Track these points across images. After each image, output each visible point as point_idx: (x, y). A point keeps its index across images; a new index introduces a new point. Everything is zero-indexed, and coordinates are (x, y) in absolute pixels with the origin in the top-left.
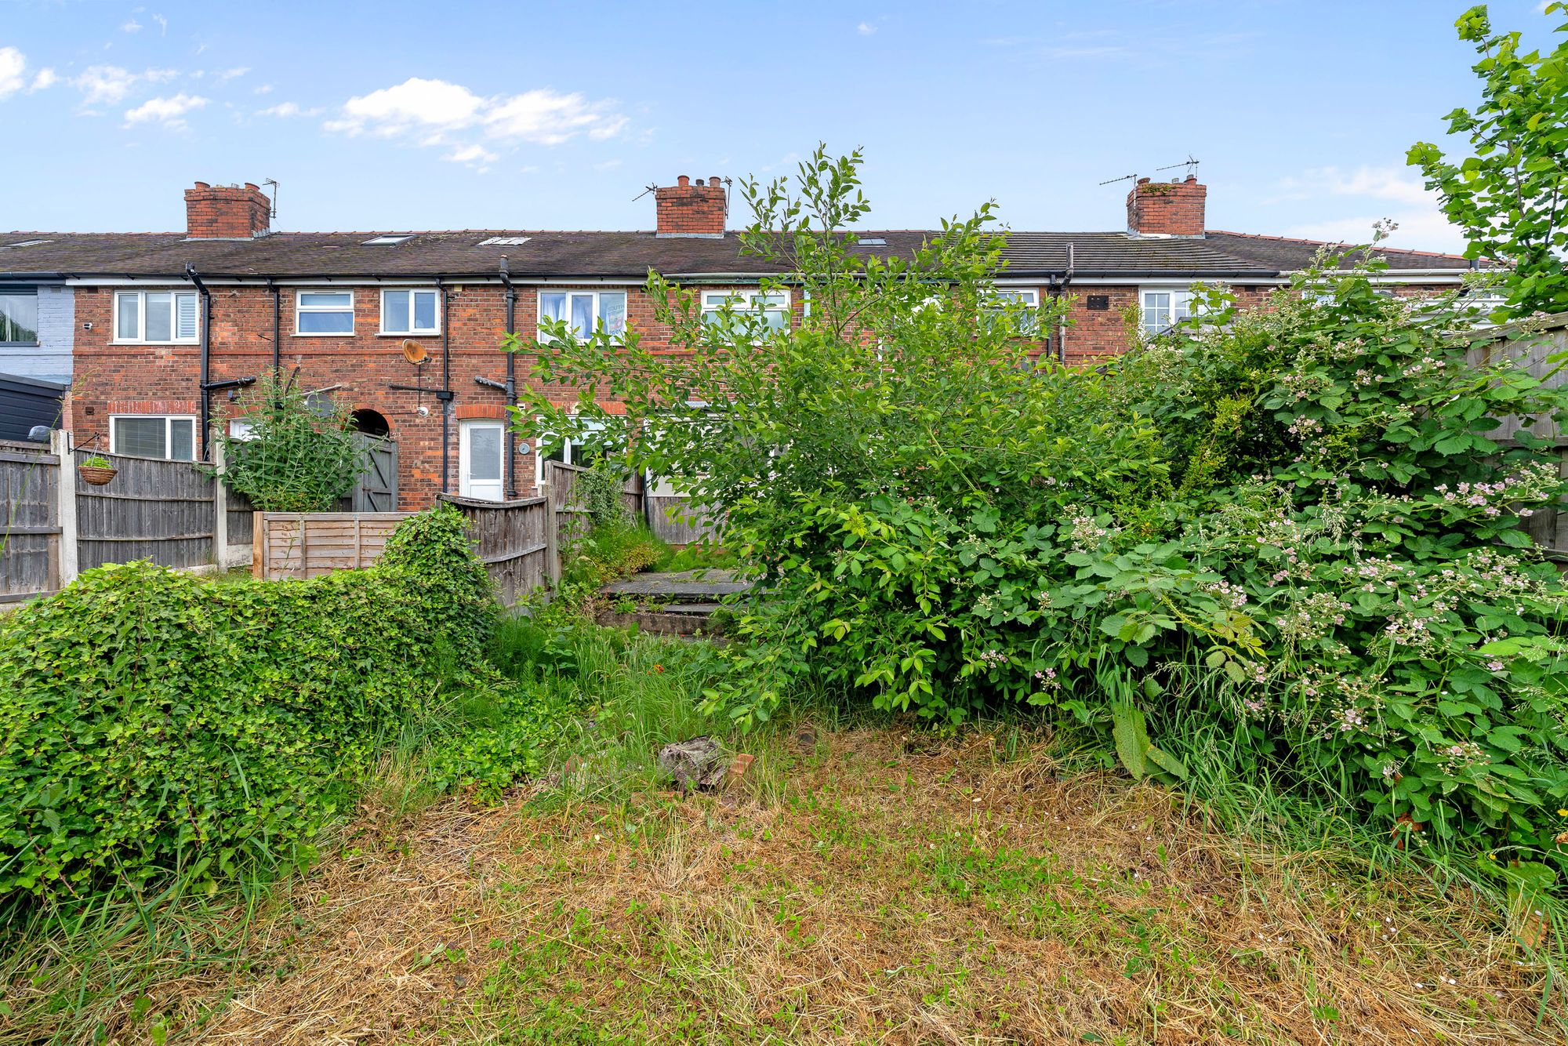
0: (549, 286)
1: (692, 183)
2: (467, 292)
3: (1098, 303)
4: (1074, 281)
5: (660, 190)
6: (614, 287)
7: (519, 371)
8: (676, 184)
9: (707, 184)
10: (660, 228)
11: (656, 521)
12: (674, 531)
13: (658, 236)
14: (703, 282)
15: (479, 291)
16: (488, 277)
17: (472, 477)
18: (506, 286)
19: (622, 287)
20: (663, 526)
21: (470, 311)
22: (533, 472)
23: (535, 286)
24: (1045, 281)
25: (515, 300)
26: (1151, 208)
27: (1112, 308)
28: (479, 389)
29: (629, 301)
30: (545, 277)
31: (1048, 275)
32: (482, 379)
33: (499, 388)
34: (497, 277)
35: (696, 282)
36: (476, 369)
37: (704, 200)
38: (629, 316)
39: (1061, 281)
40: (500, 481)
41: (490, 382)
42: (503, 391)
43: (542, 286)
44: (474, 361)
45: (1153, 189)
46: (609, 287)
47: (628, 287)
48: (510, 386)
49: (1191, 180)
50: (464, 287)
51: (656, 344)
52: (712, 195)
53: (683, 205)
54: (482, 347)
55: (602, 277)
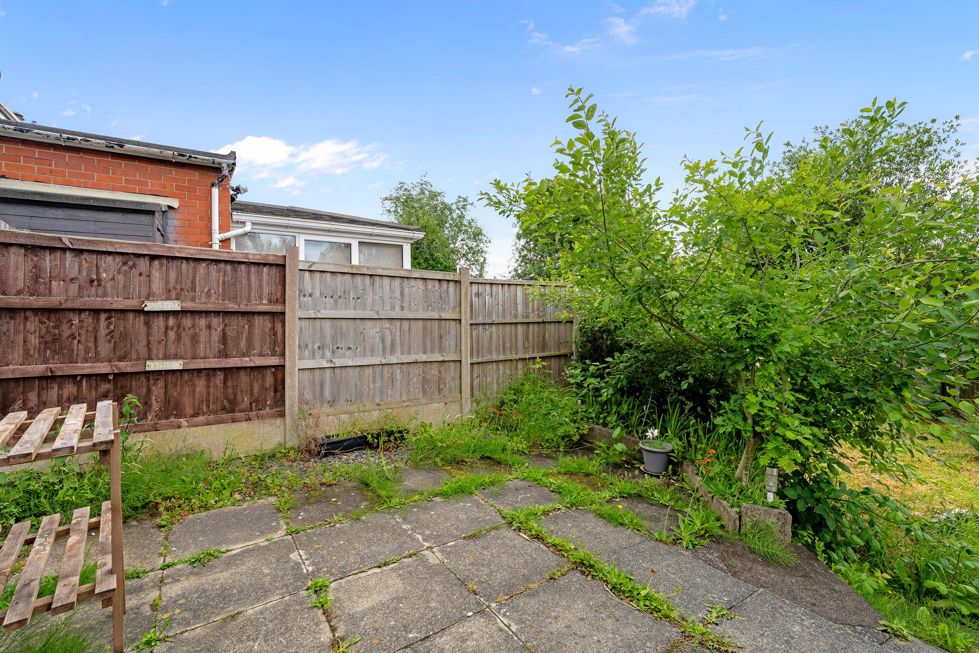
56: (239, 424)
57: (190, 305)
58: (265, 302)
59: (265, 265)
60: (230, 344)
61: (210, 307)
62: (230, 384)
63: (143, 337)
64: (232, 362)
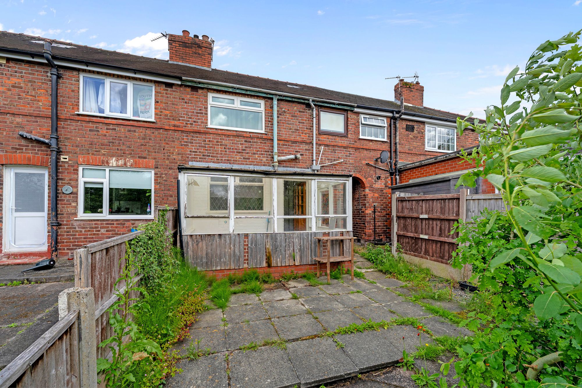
0: (90, 72)
1: (192, 35)
2: (11, 64)
3: (410, 129)
4: (403, 116)
5: (171, 36)
6: (144, 80)
7: (62, 131)
8: (181, 34)
9: (201, 38)
10: (171, 58)
11: (190, 253)
12: (204, 260)
13: (170, 62)
14: (210, 87)
15: (23, 66)
16: (33, 55)
17: (17, 211)
18: (50, 65)
19: (151, 81)
20: (196, 257)
21: (14, 80)
22: (76, 207)
23: (78, 70)
24: (390, 115)
25: (59, 77)
26: (405, 92)
27: (415, 132)
28: (23, 142)
29: (156, 92)
30: (87, 64)
31: (392, 112)
32: (25, 134)
33: (43, 143)
34: (41, 56)
35: (206, 86)
36: (21, 126)
37: (200, 47)
38: (156, 102)
39: (397, 115)
40: (45, 214)
41: (34, 137)
42: (48, 145)
43: (84, 71)
44: (19, 120)
45: (406, 84)
46: (140, 79)
47: (156, 82)
48: (53, 142)
49: (418, 83)
50: (8, 60)
51: (176, 123)
52: (204, 45)
53: (186, 47)
54: (27, 110)
55: (135, 71)
56: (443, 264)
57: (431, 216)
58: (454, 215)
59: (454, 199)
60: (443, 232)
61: (435, 217)
62: (442, 248)
63: (420, 227)
64: (442, 239)
